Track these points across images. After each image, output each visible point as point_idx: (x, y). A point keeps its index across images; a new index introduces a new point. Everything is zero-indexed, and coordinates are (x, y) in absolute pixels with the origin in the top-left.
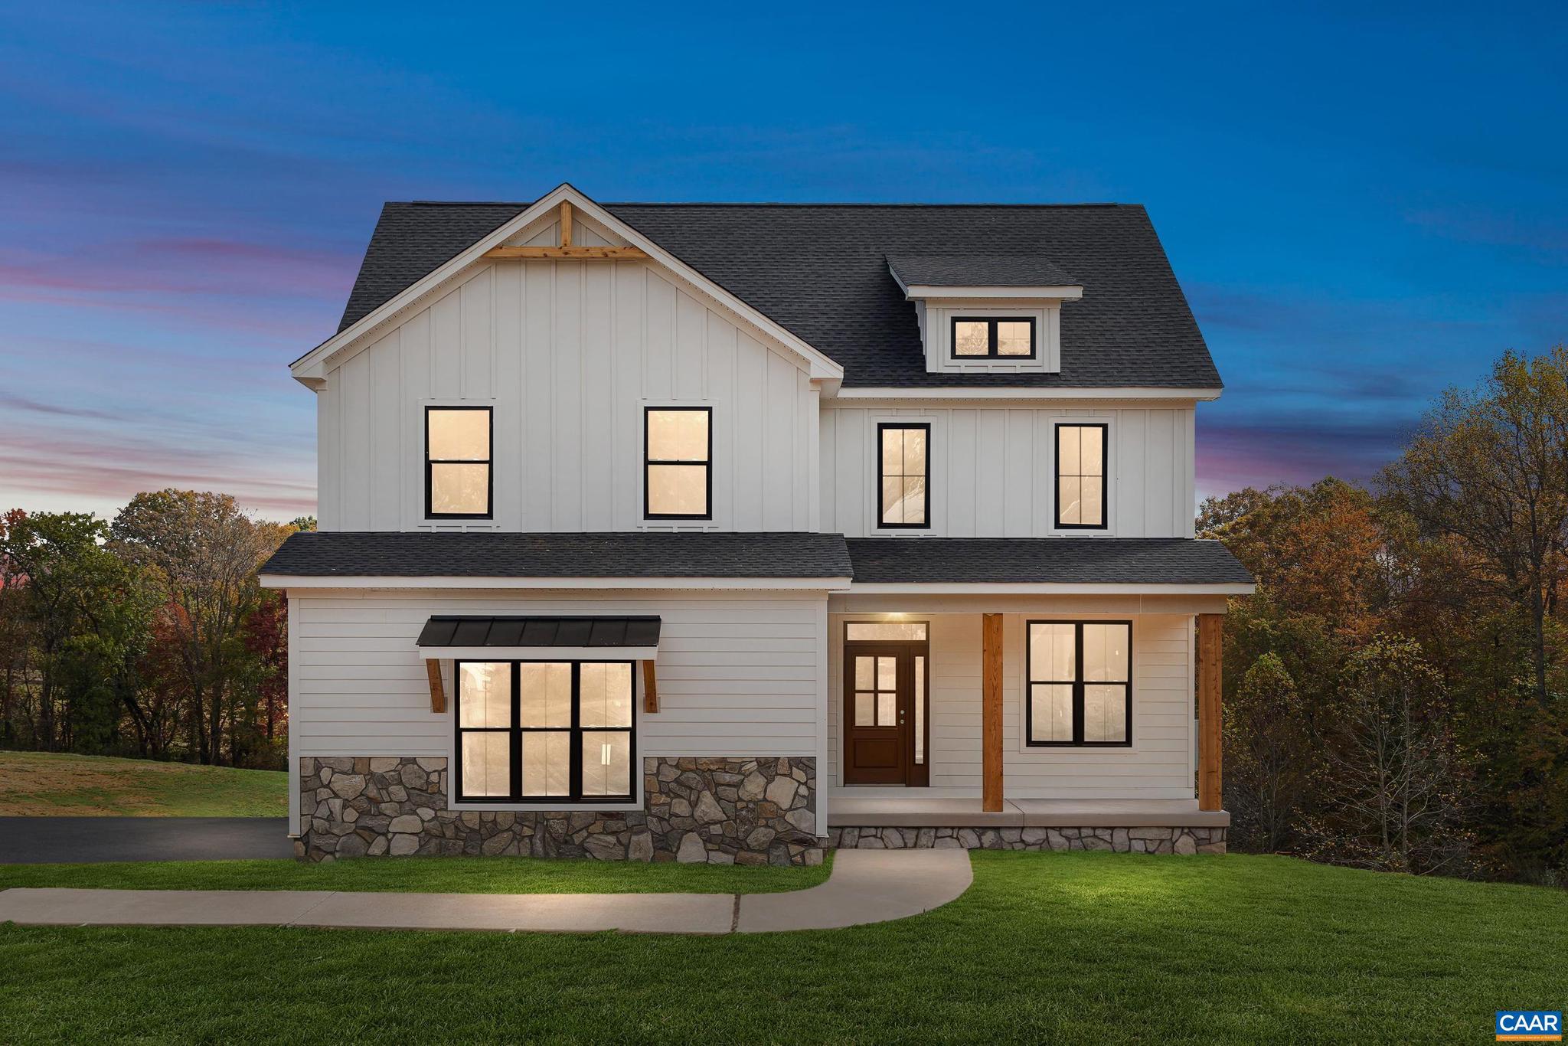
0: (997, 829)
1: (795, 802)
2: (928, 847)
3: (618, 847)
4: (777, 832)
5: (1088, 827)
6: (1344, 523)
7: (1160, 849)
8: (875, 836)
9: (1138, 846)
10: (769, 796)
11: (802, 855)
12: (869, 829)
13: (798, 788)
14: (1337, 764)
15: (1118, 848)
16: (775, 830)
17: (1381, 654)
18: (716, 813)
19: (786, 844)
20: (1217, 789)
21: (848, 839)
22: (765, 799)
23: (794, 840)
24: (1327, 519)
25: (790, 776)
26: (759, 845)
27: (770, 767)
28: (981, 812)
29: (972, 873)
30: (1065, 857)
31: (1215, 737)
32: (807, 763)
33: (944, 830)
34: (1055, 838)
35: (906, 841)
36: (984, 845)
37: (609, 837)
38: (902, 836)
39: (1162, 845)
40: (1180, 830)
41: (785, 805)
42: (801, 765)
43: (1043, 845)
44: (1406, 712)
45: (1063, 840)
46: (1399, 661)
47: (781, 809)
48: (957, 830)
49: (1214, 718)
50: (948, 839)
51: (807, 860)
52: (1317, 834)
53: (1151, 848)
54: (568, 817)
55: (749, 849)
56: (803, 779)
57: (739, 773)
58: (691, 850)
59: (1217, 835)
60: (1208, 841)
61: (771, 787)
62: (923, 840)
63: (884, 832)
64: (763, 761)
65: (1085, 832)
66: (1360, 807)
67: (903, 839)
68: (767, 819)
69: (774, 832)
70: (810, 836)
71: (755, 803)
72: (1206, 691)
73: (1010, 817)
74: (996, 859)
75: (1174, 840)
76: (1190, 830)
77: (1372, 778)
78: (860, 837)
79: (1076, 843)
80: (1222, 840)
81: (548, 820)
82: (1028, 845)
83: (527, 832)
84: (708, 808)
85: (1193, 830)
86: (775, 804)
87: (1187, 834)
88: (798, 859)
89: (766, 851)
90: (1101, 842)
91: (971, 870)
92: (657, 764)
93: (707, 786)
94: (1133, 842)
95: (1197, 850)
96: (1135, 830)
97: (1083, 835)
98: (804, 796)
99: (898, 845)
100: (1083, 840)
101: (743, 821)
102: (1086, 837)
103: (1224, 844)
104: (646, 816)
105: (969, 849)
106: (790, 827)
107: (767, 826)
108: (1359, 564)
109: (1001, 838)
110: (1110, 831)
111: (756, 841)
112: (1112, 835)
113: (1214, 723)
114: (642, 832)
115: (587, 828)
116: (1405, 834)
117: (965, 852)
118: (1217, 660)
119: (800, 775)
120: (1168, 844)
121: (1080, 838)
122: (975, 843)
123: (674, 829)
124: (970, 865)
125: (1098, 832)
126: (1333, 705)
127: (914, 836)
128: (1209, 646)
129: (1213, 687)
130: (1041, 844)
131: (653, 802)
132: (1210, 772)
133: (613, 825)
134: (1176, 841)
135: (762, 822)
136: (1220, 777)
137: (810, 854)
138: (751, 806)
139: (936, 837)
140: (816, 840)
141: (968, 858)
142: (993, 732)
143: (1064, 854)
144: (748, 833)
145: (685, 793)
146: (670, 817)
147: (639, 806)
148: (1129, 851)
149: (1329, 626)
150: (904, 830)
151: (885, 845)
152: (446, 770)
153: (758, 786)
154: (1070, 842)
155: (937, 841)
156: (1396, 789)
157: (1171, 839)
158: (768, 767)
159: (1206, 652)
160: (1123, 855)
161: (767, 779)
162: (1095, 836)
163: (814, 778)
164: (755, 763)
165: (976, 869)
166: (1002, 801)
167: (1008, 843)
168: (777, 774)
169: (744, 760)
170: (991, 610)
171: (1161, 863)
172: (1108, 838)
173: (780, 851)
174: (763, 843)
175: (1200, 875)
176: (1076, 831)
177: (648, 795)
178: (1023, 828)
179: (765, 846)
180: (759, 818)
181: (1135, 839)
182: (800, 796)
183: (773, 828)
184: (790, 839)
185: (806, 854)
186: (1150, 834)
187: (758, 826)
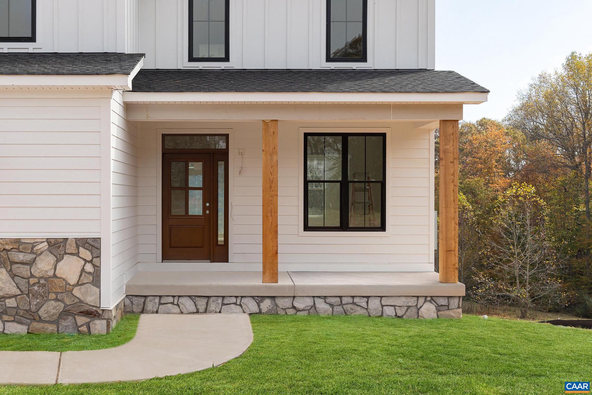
0: (273, 298)
1: (81, 279)
2: (216, 312)
4: (66, 305)
5: (349, 296)
6: (493, 136)
7: (408, 314)
8: (173, 303)
9: (389, 311)
10: (58, 273)
11: (88, 324)
12: (168, 297)
13: (84, 265)
14: (494, 247)
15: (373, 313)
16: (65, 303)
17: (516, 193)
18: (11, 288)
19: (74, 315)
20: (454, 265)
21: (150, 306)
22: (55, 276)
23: (81, 312)
24: (485, 134)
25: (77, 254)
26: (49, 316)
27: (59, 247)
28: (261, 283)
29: (253, 334)
30: (329, 321)
31: (453, 222)
32: (93, 243)
33: (229, 299)
34: (321, 305)
35: (198, 307)
36: (263, 311)
38: (195, 303)
39: (409, 311)
40: (424, 298)
41: (73, 281)
42: (87, 245)
43: (311, 311)
44: (528, 222)
45: (327, 307)
46: (525, 197)
47: (70, 285)
48: (240, 298)
49: (453, 206)
50: (233, 306)
51: (92, 330)
52: (485, 281)
53: (400, 313)
55: (41, 320)
56: (89, 258)
57: (32, 252)
59: (454, 303)
60: (447, 308)
61: (60, 265)
62: (212, 306)
63: (180, 300)
64: (53, 241)
65: (345, 300)
66: (506, 267)
67: (196, 306)
68: (56, 293)
69: (63, 305)
70: (94, 308)
71: (46, 279)
72: (445, 184)
73: (283, 288)
74: (272, 323)
75: (419, 307)
76: (432, 299)
77: (512, 253)
78: (160, 304)
79: (339, 309)
80: (459, 307)
82: (298, 310)
84: (5, 285)
85: (435, 299)
86: (64, 280)
87: (430, 301)
88: (84, 329)
89: (56, 322)
90: (359, 308)
91: (252, 331)
94: (385, 308)
95: (438, 315)
96: (387, 298)
97: (343, 303)
98: (90, 273)
99: (191, 311)
100: (344, 306)
102: (347, 304)
103: (460, 310)
105: (250, 314)
106: (77, 300)
107: (56, 300)
108: (500, 154)
109: (277, 305)
110: (366, 299)
111: (46, 313)
112: (367, 302)
113: (453, 210)
116: (528, 280)
117: (246, 317)
118: (455, 158)
119: (85, 254)
120: (414, 310)
121: (341, 304)
122: (255, 309)
124: (251, 328)
125: (356, 300)
126: (492, 218)
127: (205, 303)
128: (448, 147)
129: (451, 181)
130: (309, 310)
132: (448, 251)
134: (421, 307)
135: (52, 296)
136: (457, 255)
138: (42, 281)
139: (223, 304)
140: (100, 312)
141: (249, 321)
142: (270, 218)
143: (328, 318)
144: (39, 306)
148: (382, 315)
149: (486, 183)
150: (197, 299)
151: (181, 310)
153: (49, 264)
154: (333, 308)
155: (223, 307)
156: (523, 259)
157: (417, 305)
159: (445, 152)
160: (377, 319)
161: (56, 257)
162: (354, 303)
163: (99, 257)
164: (46, 244)
165: (255, 331)
166: (277, 274)
167: (282, 309)
168: (66, 253)
169: (36, 241)
170: (268, 117)
171: (408, 326)
172: (364, 305)
173: (68, 322)
174: (53, 315)
175: (440, 335)
176: (338, 299)
178: (294, 297)
179: (55, 317)
180: (49, 293)
181: (387, 306)
182: (86, 272)
183: (62, 301)
184: (77, 311)
185: (91, 324)
186: (399, 302)
187: (48, 300)
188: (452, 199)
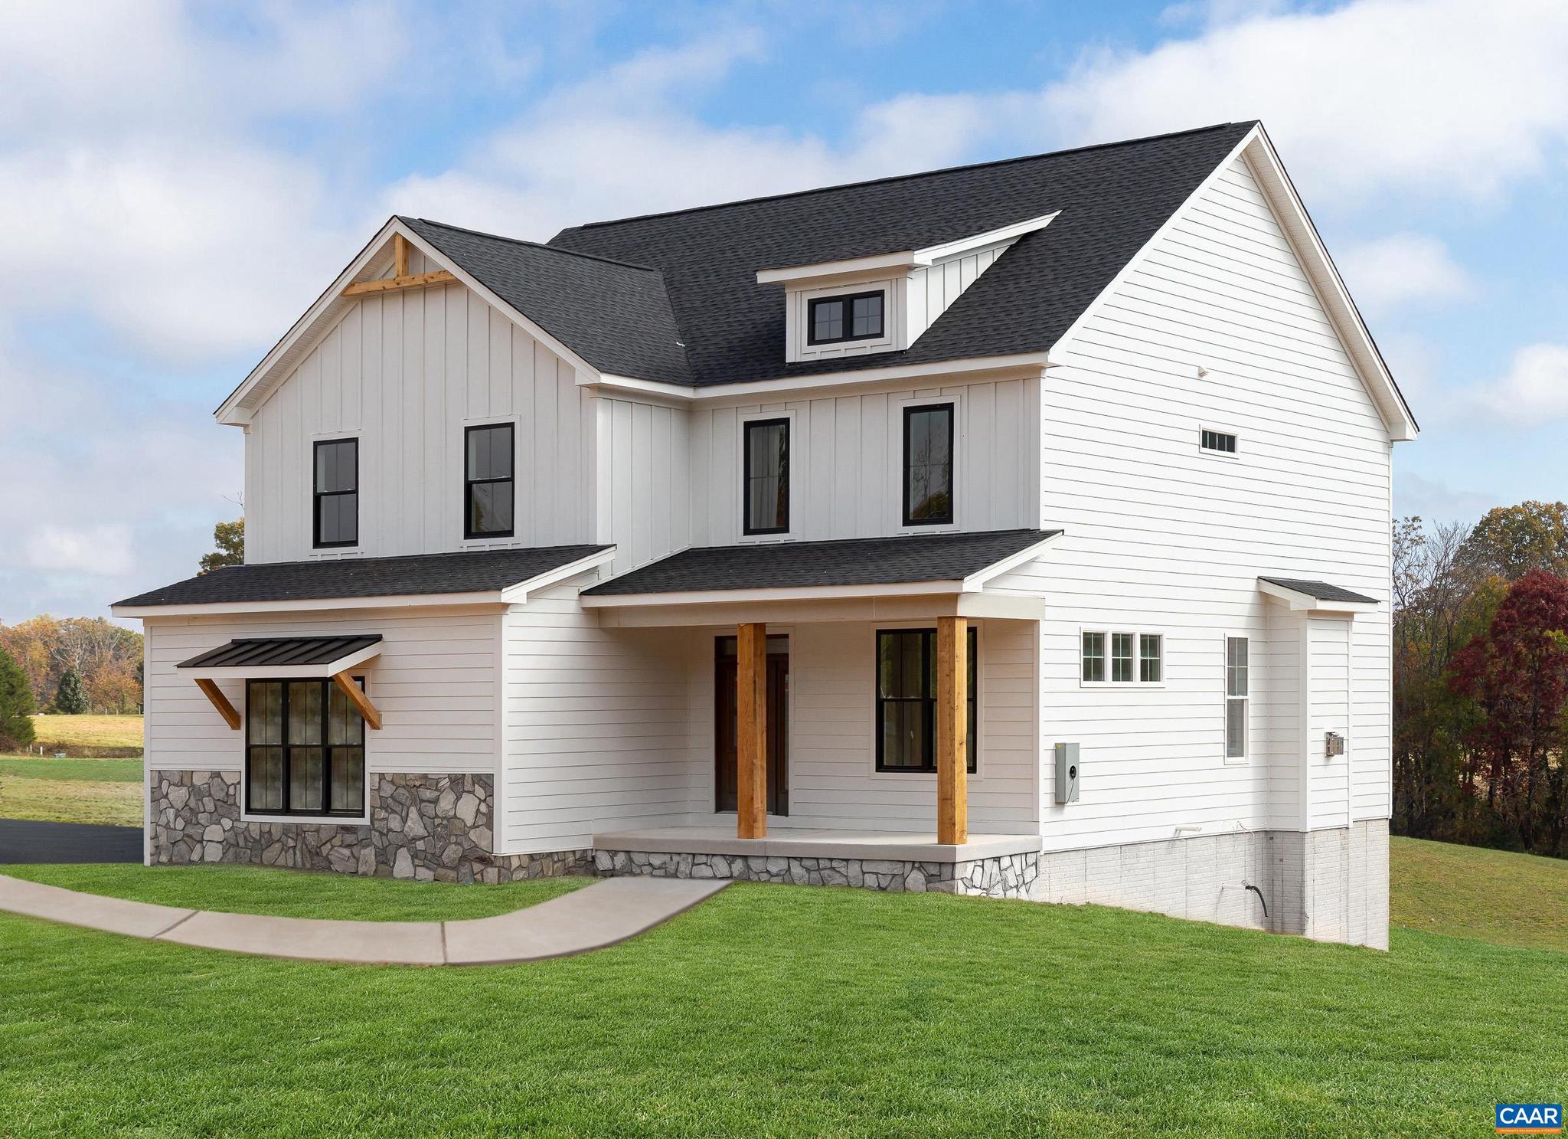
0: (745, 858)
1: (476, 821)
2: (686, 875)
3: (352, 860)
4: (464, 851)
5: (824, 859)
7: (892, 885)
9: (871, 880)
10: (458, 814)
11: (481, 872)
13: (479, 805)
15: (853, 882)
16: (463, 847)
18: (420, 830)
19: (471, 861)
22: (455, 817)
23: (476, 858)
25: (472, 792)
26: (451, 862)
27: (459, 783)
28: (735, 838)
32: (486, 780)
33: (700, 857)
34: (796, 869)
36: (734, 875)
37: (345, 850)
39: (894, 881)
40: (911, 864)
41: (470, 822)
42: (481, 782)
43: (785, 878)
45: (803, 872)
47: (467, 827)
48: (710, 857)
50: (703, 866)
51: (485, 878)
53: (883, 884)
54: (318, 829)
55: (444, 866)
56: (483, 797)
57: (437, 789)
58: (403, 865)
59: (947, 871)
60: (938, 878)
61: (459, 804)
62: (682, 867)
64: (453, 777)
65: (823, 864)
68: (456, 836)
69: (462, 849)
70: (488, 854)
71: (448, 820)
75: (905, 876)
76: (920, 865)
79: (814, 875)
81: (305, 832)
82: (771, 876)
83: (291, 843)
84: (415, 826)
85: (924, 865)
86: (463, 821)
87: (918, 870)
88: (479, 878)
89: (456, 869)
90: (837, 875)
92: (378, 780)
93: (414, 803)
94: (866, 876)
95: (927, 888)
96: (868, 863)
97: (820, 868)
98: (484, 814)
100: (821, 872)
101: (441, 837)
102: (824, 869)
104: (371, 830)
106: (473, 845)
107: (456, 843)
109: (749, 868)
110: (845, 864)
111: (449, 858)
112: (847, 868)
114: (369, 846)
115: (330, 840)
119: (480, 792)
120: (900, 880)
122: (726, 872)
123: (391, 844)
125: (835, 864)
129: (947, 701)
130: (784, 876)
131: (376, 817)
133: (350, 838)
134: (908, 876)
135: (453, 839)
137: (488, 872)
138: (445, 822)
139: (693, 864)
140: (493, 859)
143: (803, 885)
144: (443, 851)
145: (398, 809)
146: (388, 832)
147: (366, 821)
148: (863, 886)
152: (239, 783)
153: (450, 803)
154: (809, 875)
155: (694, 868)
157: (903, 873)
158: (457, 782)
160: (858, 891)
161: (456, 796)
162: (833, 869)
163: (492, 795)
164: (447, 780)
167: (755, 873)
168: (464, 791)
169: (440, 776)
172: (843, 871)
173: (466, 869)
174: (454, 861)
176: (815, 862)
177: (372, 809)
178: (767, 857)
179: (455, 863)
180: (450, 835)
181: (869, 873)
182: (481, 813)
183: (460, 844)
184: (474, 857)
185: (485, 873)
186: (883, 868)
187: (450, 843)
188: (948, 726)
